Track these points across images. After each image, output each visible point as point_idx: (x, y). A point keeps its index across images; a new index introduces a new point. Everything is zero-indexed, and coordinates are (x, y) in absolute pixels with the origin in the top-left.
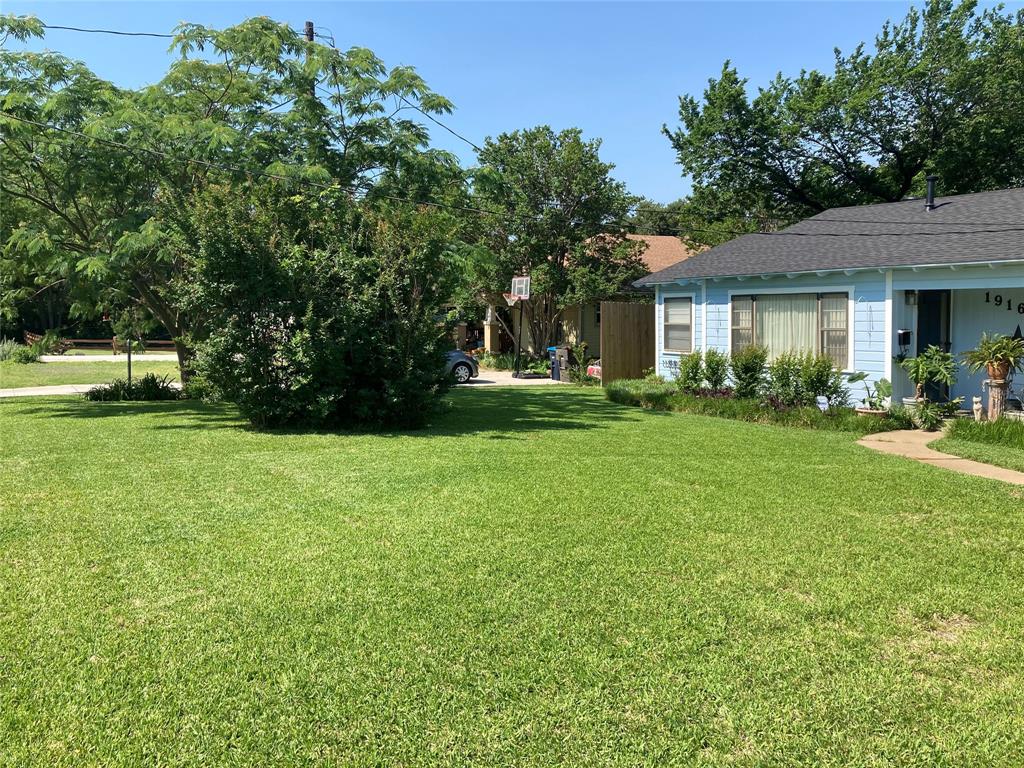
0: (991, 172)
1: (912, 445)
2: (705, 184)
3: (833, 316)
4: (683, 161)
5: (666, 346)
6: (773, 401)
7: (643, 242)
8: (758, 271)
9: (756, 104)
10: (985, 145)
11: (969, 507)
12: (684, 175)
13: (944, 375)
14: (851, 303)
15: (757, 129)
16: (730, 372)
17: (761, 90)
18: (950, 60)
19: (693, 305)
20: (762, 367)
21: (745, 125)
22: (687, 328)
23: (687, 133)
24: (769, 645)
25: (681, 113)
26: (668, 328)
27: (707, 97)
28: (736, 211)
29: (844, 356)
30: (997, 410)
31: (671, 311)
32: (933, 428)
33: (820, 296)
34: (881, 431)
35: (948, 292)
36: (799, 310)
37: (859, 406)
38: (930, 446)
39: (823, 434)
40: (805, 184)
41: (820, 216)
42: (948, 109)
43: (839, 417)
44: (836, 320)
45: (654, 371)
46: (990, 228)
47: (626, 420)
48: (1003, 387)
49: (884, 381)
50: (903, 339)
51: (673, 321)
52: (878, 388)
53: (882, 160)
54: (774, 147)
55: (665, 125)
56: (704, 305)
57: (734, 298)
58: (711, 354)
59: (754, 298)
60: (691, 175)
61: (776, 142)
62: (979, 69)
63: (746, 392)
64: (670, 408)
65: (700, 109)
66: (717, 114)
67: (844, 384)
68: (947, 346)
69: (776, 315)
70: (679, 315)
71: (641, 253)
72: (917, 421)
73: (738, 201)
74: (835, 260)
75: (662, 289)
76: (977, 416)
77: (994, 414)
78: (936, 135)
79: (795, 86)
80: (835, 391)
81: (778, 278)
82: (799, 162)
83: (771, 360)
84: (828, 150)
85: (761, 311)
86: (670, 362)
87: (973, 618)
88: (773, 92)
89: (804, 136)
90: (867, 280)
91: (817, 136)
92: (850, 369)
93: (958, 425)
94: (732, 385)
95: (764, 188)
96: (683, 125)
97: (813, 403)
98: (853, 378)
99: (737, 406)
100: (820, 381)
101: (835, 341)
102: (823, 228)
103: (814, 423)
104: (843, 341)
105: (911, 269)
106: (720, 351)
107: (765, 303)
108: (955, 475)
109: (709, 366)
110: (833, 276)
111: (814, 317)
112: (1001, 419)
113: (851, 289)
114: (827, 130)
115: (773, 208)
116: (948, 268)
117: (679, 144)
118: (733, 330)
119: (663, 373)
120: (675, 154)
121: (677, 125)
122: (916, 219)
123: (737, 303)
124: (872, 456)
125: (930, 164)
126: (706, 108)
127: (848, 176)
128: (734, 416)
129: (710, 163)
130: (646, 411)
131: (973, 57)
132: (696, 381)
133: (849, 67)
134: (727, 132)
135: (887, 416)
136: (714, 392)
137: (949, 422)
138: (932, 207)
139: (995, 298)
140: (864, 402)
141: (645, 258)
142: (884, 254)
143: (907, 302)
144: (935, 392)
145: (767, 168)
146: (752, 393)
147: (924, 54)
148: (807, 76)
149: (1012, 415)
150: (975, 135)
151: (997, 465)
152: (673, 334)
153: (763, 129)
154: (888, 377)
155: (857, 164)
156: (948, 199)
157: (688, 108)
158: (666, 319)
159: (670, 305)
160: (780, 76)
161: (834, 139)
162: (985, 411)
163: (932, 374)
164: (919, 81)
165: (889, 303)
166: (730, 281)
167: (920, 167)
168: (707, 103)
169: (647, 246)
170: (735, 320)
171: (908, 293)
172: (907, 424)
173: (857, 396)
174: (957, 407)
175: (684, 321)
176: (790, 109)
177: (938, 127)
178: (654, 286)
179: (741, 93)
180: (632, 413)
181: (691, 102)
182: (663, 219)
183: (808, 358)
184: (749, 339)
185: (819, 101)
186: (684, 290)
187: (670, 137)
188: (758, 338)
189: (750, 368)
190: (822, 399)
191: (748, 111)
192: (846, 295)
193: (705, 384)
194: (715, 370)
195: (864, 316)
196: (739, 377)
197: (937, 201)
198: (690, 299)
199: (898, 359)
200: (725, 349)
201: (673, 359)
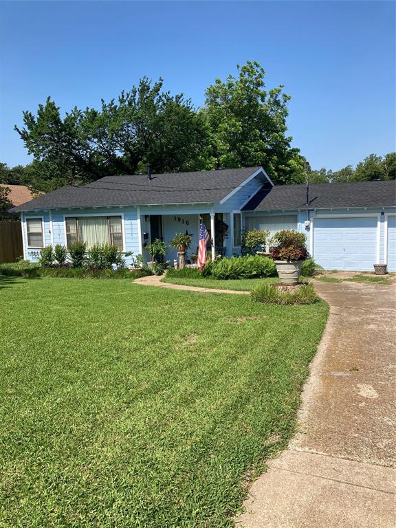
0: (169, 164)
1: (154, 281)
2: (41, 160)
3: (115, 227)
4: (27, 146)
5: (29, 244)
6: (91, 267)
7: (8, 188)
8: (78, 205)
9: (66, 121)
10: (166, 152)
11: (183, 300)
12: (29, 154)
13: (163, 251)
14: (123, 220)
15: (67, 134)
16: (68, 255)
17: (67, 114)
18: (150, 113)
19: (43, 222)
20: (84, 252)
21: (61, 131)
22: (40, 234)
23: (29, 131)
24: (137, 355)
25: (25, 121)
26: (29, 235)
27: (39, 114)
28: (58, 174)
29: (122, 245)
30: (182, 264)
31: (30, 226)
32: (160, 274)
33: (109, 218)
34: (140, 277)
35: (161, 216)
36: (99, 224)
37: (130, 267)
38: (161, 281)
39: (117, 280)
40: (91, 163)
41: (102, 180)
42: (150, 134)
43: (122, 272)
44: (116, 229)
45: (23, 258)
46: (174, 189)
47: (17, 283)
48: (184, 255)
49: (139, 255)
50: (145, 237)
51: (32, 231)
52: (138, 259)
53: (125, 155)
54: (75, 143)
55: (16, 126)
56: (51, 222)
57: (66, 219)
58: (58, 247)
59: (77, 218)
60: (33, 154)
61: (76, 141)
62: (162, 119)
63: (77, 265)
64: (39, 276)
65: (36, 120)
66: (45, 123)
67: (123, 257)
68: (162, 239)
69: (88, 227)
70: (35, 228)
71: (7, 194)
72: (154, 272)
73: (59, 169)
74: (114, 200)
75: (25, 214)
76: (176, 267)
77: (181, 266)
78: (146, 146)
79: (84, 114)
80: (120, 261)
81: (88, 209)
82: (87, 152)
83: (89, 248)
84: (101, 147)
85: (81, 225)
86: (32, 253)
87: (198, 334)
88: (73, 116)
89: (89, 139)
90: (129, 210)
91: (96, 140)
92: (124, 251)
93: (170, 272)
94: (70, 261)
95: (72, 164)
96: (26, 127)
97: (110, 267)
98: (127, 255)
99: (74, 272)
100: (113, 257)
101: (117, 238)
102: (105, 186)
103: (112, 276)
104: (121, 238)
105: (147, 206)
106: (62, 245)
107: (83, 221)
108: (175, 290)
109: (57, 253)
110: (114, 208)
111: (106, 227)
112: (185, 268)
113: (122, 215)
114: (100, 138)
115: (76, 174)
116: (161, 206)
117: (24, 136)
118: (67, 235)
119: (28, 258)
120: (23, 142)
121: (23, 126)
122: (145, 183)
123: (68, 221)
124: (142, 287)
125: (145, 159)
126: (38, 119)
127: (110, 161)
128: (73, 276)
129: (43, 149)
130: (26, 278)
131: (158, 112)
132: (51, 261)
133: (108, 109)
134: (52, 134)
135: (142, 270)
136: (61, 266)
137: (166, 271)
138: (151, 179)
139: (178, 219)
140: (132, 265)
141: (9, 197)
142: (135, 199)
143: (146, 220)
144: (159, 258)
145: (73, 154)
146: (80, 265)
147: (140, 109)
148: (89, 111)
149: (188, 266)
150: (161, 146)
151: (187, 285)
152: (33, 238)
153: (70, 134)
154: (141, 253)
155: (114, 155)
156: (156, 175)
157: (28, 118)
158: (28, 230)
159: (29, 222)
160: (76, 108)
161: (104, 143)
162: (178, 266)
163: (158, 251)
164: (138, 121)
165: (139, 221)
166: (65, 210)
167: (141, 159)
168: (38, 116)
169: (10, 191)
170: (68, 230)
171: (146, 216)
172: (150, 273)
173: (129, 262)
174: (167, 264)
175: (39, 230)
176: (82, 126)
177: (147, 142)
178: (20, 213)
179: (58, 114)
180: (19, 279)
181: (30, 115)
182: (10, 175)
183: (106, 246)
184: (76, 238)
185: (96, 124)
186: (37, 215)
187: (19, 132)
188: (80, 239)
189: (78, 252)
190: (114, 265)
191: (62, 124)
192: (120, 217)
193: (56, 262)
194: (60, 254)
195: (129, 227)
196: (73, 257)
197: (152, 176)
198: (41, 219)
199: (144, 245)
200: (64, 243)
201: (34, 251)
